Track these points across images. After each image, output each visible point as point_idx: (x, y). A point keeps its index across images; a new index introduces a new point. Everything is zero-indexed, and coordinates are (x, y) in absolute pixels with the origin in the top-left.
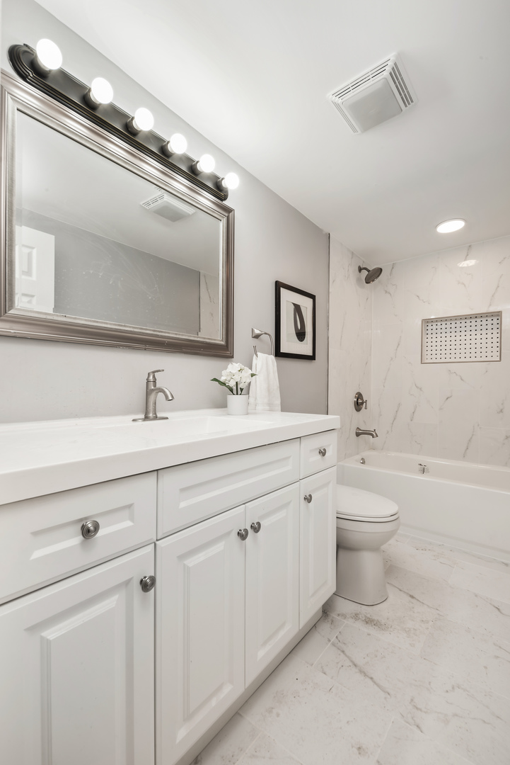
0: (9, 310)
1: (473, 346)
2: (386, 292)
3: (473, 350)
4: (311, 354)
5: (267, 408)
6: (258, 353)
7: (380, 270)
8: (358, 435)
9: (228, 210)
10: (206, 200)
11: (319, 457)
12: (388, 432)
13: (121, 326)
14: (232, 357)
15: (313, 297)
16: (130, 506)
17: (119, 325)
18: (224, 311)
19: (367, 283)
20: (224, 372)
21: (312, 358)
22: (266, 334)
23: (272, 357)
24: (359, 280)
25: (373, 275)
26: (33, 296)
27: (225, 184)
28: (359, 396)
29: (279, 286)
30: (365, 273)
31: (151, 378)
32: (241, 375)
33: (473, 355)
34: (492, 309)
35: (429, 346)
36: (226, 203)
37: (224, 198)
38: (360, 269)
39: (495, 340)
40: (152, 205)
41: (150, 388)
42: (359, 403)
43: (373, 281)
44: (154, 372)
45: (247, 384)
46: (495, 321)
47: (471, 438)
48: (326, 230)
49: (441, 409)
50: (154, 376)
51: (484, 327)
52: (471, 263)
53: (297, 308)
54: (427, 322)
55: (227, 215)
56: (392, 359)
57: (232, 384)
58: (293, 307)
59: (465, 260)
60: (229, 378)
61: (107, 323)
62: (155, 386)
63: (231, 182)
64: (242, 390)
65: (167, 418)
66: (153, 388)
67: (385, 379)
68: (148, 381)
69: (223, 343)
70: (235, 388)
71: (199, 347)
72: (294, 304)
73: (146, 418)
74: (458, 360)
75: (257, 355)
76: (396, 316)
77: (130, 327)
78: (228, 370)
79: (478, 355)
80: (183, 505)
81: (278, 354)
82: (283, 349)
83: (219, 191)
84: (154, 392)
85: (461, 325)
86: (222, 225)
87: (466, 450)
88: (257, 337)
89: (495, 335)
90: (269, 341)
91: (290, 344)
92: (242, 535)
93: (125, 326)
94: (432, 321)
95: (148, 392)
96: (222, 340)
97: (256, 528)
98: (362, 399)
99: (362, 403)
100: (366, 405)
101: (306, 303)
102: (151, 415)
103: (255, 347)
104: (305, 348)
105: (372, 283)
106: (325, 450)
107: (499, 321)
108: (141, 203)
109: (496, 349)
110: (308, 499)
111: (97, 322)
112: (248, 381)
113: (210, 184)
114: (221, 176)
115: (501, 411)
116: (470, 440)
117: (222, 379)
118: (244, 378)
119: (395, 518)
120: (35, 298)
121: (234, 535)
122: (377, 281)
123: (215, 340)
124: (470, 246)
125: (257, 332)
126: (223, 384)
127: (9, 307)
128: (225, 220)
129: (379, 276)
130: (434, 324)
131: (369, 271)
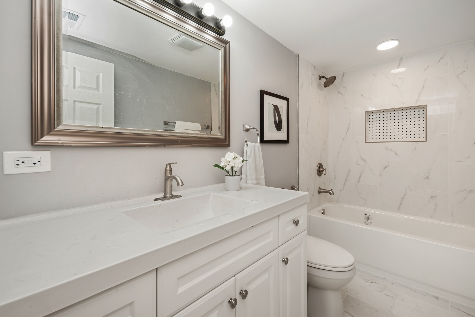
0: (58, 126)
1: (404, 130)
2: (339, 92)
3: (404, 133)
4: (286, 139)
5: (255, 182)
6: (248, 143)
7: (334, 78)
8: (320, 192)
9: (226, 42)
10: (209, 36)
11: (293, 226)
12: (341, 190)
13: (146, 131)
14: (229, 146)
15: (287, 99)
16: (131, 304)
17: (144, 131)
18: (223, 114)
19: (325, 87)
20: (223, 159)
21: (287, 142)
22: (253, 128)
23: (258, 145)
24: (319, 85)
25: (329, 81)
26: (100, 104)
27: (223, 23)
28: (320, 165)
29: (262, 93)
30: (323, 80)
31: (168, 168)
32: (235, 162)
33: (404, 136)
34: (419, 104)
35: (371, 130)
36: (224, 37)
37: (222, 34)
38: (320, 78)
39: (421, 125)
40: (176, 41)
41: (167, 176)
42: (320, 170)
43: (329, 85)
44: (170, 164)
45: (239, 168)
46: (421, 112)
47: (404, 196)
48: (296, 52)
49: (380, 175)
50: (170, 167)
51: (413, 116)
52: (402, 70)
53: (276, 108)
54: (368, 113)
55: (224, 45)
56: (343, 139)
57: (228, 168)
58: (273, 107)
59: (398, 68)
60: (226, 164)
61: (135, 130)
62: (171, 174)
63: (227, 22)
64: (236, 172)
65: (180, 196)
66: (169, 175)
67: (339, 153)
68: (166, 171)
69: (222, 137)
70: (230, 171)
71: (205, 142)
72: (274, 105)
73: (165, 198)
74: (393, 140)
75: (247, 144)
76: (346, 109)
77: (153, 131)
78: (225, 158)
79: (408, 136)
80: (181, 290)
81: (263, 141)
82: (266, 138)
83: (219, 30)
84: (170, 179)
85: (394, 115)
86: (221, 53)
87: (400, 205)
88: (247, 130)
89: (421, 122)
90: (256, 134)
91: (271, 133)
92: (233, 304)
93: (149, 131)
94: (373, 112)
95: (166, 179)
96: (222, 135)
97: (244, 295)
98: (322, 168)
99: (323, 171)
100: (325, 172)
101: (282, 104)
102: (168, 195)
103: (245, 139)
104: (282, 135)
105: (329, 87)
106: (298, 221)
107: (424, 112)
108: (169, 40)
109: (421, 132)
110: (286, 261)
111: (127, 130)
112: (240, 166)
113: (212, 25)
114: (219, 18)
115: (427, 178)
116: (403, 198)
117: (222, 165)
118: (238, 164)
119: (352, 269)
120: (102, 105)
121: (226, 305)
122: (332, 85)
123: (216, 135)
124: (401, 59)
125: (247, 127)
126: (222, 168)
127: (57, 124)
128: (223, 50)
129: (333, 82)
130: (374, 115)
131: (326, 79)
